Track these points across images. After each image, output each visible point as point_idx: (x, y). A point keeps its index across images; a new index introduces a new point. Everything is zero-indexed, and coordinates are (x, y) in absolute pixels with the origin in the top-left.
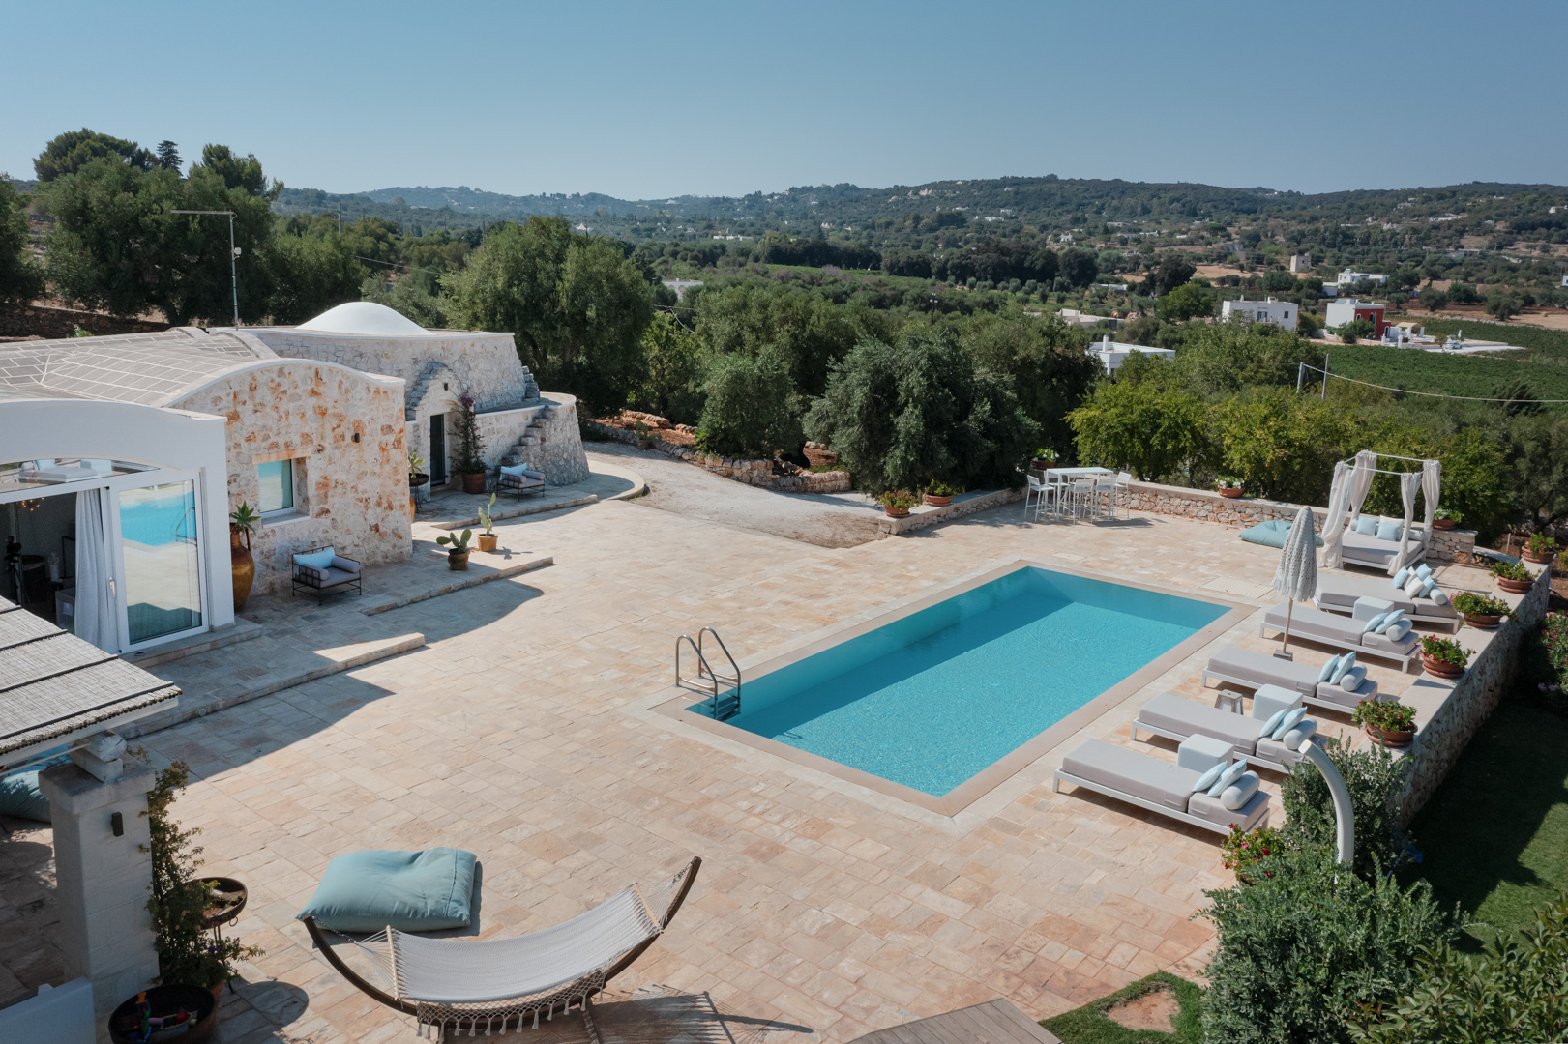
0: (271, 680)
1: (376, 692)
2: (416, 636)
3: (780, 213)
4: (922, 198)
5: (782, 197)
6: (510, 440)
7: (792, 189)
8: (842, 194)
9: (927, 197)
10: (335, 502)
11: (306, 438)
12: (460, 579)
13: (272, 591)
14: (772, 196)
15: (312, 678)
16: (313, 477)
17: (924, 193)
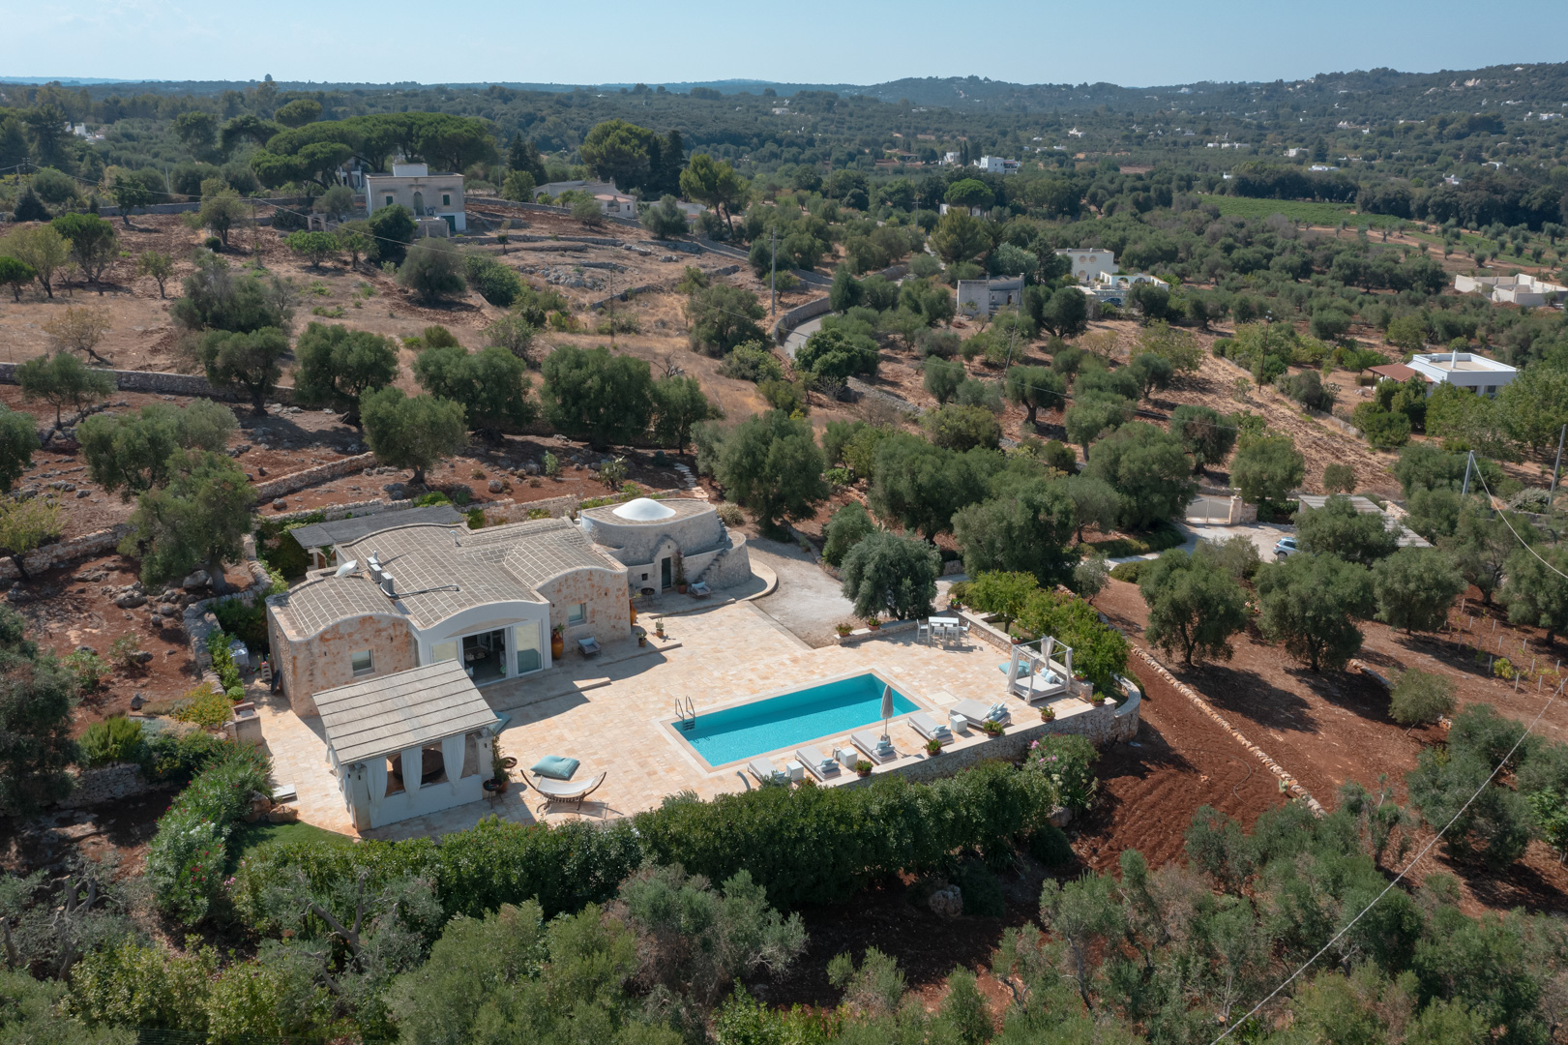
0: (556, 693)
1: (586, 701)
2: (607, 679)
3: (1296, 108)
4: (1468, 89)
5: (1306, 85)
6: (701, 568)
7: (1319, 77)
8: (1378, 81)
9: (1474, 88)
10: (597, 618)
11: (586, 596)
12: (642, 651)
13: (572, 651)
14: (1294, 85)
15: (569, 693)
16: (589, 609)
17: (1470, 84)
